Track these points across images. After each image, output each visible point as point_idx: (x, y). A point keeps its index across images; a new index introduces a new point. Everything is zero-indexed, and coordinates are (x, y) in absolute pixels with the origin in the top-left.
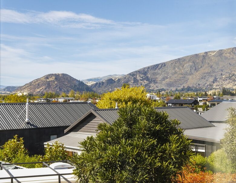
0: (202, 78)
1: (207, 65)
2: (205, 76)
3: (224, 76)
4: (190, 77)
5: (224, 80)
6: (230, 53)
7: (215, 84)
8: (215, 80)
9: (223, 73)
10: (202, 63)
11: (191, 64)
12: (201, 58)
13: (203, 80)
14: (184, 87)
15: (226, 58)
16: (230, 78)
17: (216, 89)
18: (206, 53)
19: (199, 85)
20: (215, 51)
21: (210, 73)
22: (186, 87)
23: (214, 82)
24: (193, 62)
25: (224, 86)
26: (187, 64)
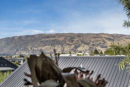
0: (11, 49)
1: (13, 43)
2: (13, 48)
3: (21, 49)
4: (5, 48)
5: (21, 51)
6: (25, 38)
7: (17, 53)
8: (17, 50)
9: (21, 47)
10: (11, 42)
11: (5, 42)
12: (11, 40)
13: (11, 50)
14: (1, 53)
15: (23, 40)
16: (24, 49)
17: (17, 55)
18: (13, 37)
19: (9, 52)
20: (18, 37)
21: (15, 47)
22: (2, 53)
23: (16, 51)
24: (7, 41)
25: (22, 53)
26: (4, 42)
